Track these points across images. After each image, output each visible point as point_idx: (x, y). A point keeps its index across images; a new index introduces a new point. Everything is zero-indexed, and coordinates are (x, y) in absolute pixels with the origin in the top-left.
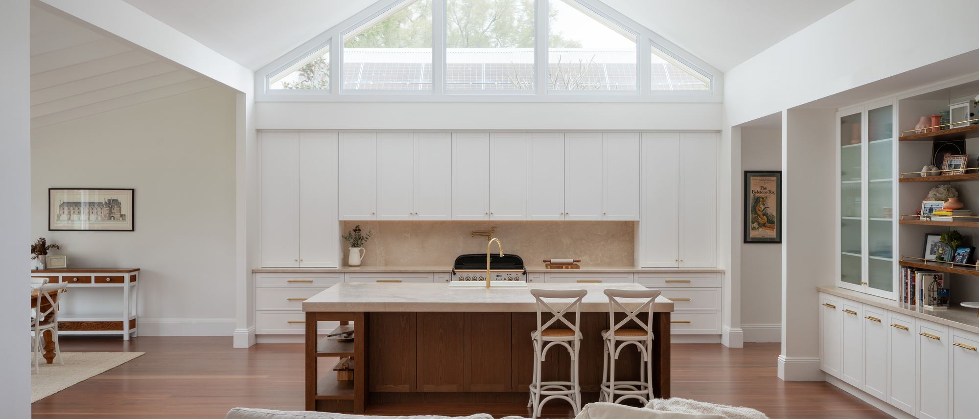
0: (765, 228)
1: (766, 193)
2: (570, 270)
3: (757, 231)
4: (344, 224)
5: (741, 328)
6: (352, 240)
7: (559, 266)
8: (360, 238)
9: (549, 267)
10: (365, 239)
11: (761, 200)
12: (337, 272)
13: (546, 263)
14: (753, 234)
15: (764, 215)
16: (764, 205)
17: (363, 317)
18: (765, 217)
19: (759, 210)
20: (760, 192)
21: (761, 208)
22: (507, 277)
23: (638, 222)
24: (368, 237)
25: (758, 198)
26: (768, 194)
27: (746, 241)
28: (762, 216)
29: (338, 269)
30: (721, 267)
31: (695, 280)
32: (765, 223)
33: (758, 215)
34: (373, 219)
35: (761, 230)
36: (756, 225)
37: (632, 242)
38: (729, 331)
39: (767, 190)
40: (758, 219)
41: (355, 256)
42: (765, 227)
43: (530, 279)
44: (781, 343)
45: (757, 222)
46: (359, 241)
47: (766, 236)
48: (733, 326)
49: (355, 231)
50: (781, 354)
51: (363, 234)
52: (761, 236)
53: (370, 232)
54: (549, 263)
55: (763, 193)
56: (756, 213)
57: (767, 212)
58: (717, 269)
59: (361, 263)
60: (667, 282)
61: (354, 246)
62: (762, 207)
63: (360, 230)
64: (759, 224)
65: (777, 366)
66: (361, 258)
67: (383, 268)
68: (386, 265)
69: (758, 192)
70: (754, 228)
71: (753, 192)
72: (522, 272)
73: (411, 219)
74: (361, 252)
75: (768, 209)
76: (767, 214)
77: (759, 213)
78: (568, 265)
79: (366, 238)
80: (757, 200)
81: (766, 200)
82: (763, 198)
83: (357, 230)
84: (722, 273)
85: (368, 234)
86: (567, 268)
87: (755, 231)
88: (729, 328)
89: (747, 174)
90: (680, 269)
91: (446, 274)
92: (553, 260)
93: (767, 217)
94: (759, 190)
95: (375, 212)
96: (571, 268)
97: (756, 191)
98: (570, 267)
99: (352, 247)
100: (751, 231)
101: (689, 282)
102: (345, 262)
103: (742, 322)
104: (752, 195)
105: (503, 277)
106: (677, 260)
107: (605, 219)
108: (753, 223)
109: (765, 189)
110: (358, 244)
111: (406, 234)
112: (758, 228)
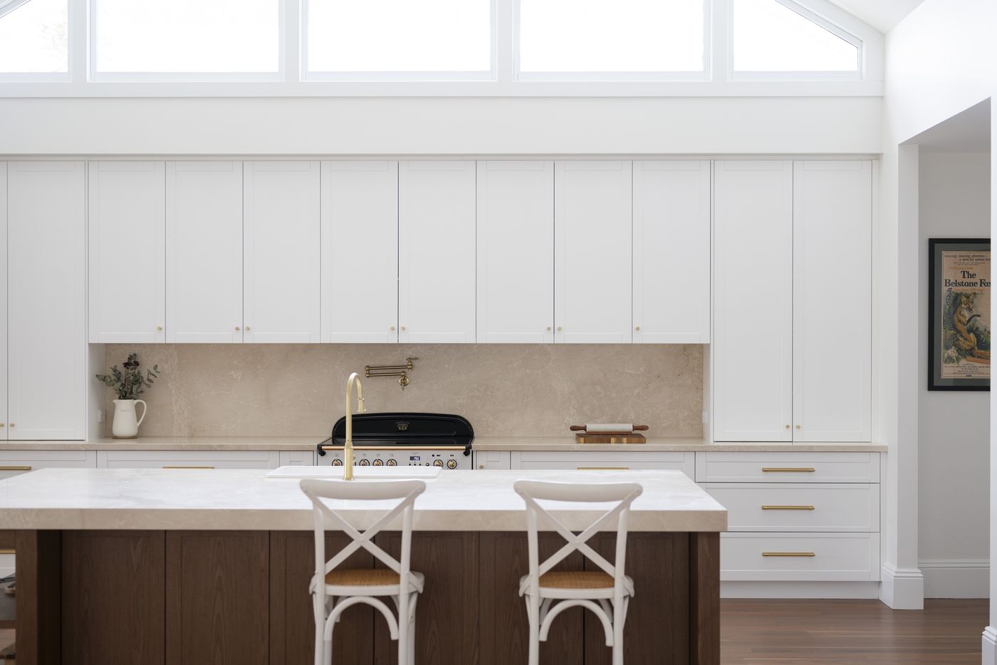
0: (971, 358)
1: (974, 284)
2: (625, 446)
3: (956, 364)
4: (102, 351)
5: (919, 568)
6: (118, 385)
7: (604, 437)
8: (137, 380)
9: (582, 439)
10: (147, 382)
11: (964, 299)
12: (81, 448)
13: (579, 432)
14: (948, 372)
15: (970, 331)
16: (970, 309)
17: (34, 540)
18: (972, 335)
19: (960, 321)
20: (962, 284)
21: (964, 316)
22: (432, 460)
23: (709, 345)
24: (151, 377)
25: (957, 296)
26: (978, 287)
27: (932, 386)
28: (965, 333)
29: (87, 442)
30: (879, 440)
31: (826, 468)
32: (973, 348)
33: (959, 332)
34: (160, 340)
35: (963, 362)
36: (952, 352)
37: (697, 388)
38: (894, 574)
39: (977, 280)
40: (958, 340)
41: (125, 416)
42: (974, 356)
43: (479, 464)
44: (988, 600)
45: (955, 346)
46: (135, 388)
47: (975, 376)
48: (901, 563)
49: (126, 365)
50: (989, 625)
51: (144, 371)
52: (963, 376)
53: (156, 367)
54: (583, 432)
55: (969, 284)
56: (954, 327)
57: (977, 324)
58: (873, 444)
59: (138, 433)
60: (765, 471)
61: (124, 396)
62: (967, 314)
63: (137, 364)
64: (959, 350)
65: (980, 651)
66: (138, 421)
67: (185, 443)
68: (192, 436)
69: (956, 284)
70: (950, 359)
71: (948, 282)
72: (463, 449)
73: (237, 339)
74: (138, 409)
75: (978, 318)
76: (977, 328)
77: (960, 327)
78: (619, 436)
79: (149, 380)
80: (956, 300)
81: (975, 301)
82: (968, 297)
83: (132, 363)
84: (880, 451)
85: (153, 372)
86: (619, 442)
87: (951, 365)
88: (895, 568)
89: (935, 246)
90: (794, 444)
91: (305, 453)
92: (591, 427)
93: (977, 336)
94: (960, 279)
95: (162, 326)
96: (628, 442)
97: (952, 281)
98: (625, 439)
99: (120, 398)
100: (943, 365)
101: (811, 471)
102: (106, 430)
103: (920, 556)
104: (945, 289)
105: (423, 460)
106: (788, 427)
107: (638, 340)
108: (947, 348)
109: (973, 276)
110: (131, 393)
111: (232, 373)
112: (958, 360)
